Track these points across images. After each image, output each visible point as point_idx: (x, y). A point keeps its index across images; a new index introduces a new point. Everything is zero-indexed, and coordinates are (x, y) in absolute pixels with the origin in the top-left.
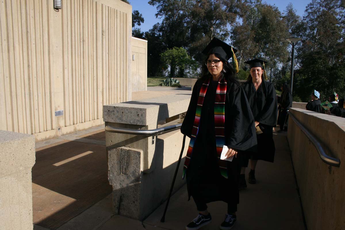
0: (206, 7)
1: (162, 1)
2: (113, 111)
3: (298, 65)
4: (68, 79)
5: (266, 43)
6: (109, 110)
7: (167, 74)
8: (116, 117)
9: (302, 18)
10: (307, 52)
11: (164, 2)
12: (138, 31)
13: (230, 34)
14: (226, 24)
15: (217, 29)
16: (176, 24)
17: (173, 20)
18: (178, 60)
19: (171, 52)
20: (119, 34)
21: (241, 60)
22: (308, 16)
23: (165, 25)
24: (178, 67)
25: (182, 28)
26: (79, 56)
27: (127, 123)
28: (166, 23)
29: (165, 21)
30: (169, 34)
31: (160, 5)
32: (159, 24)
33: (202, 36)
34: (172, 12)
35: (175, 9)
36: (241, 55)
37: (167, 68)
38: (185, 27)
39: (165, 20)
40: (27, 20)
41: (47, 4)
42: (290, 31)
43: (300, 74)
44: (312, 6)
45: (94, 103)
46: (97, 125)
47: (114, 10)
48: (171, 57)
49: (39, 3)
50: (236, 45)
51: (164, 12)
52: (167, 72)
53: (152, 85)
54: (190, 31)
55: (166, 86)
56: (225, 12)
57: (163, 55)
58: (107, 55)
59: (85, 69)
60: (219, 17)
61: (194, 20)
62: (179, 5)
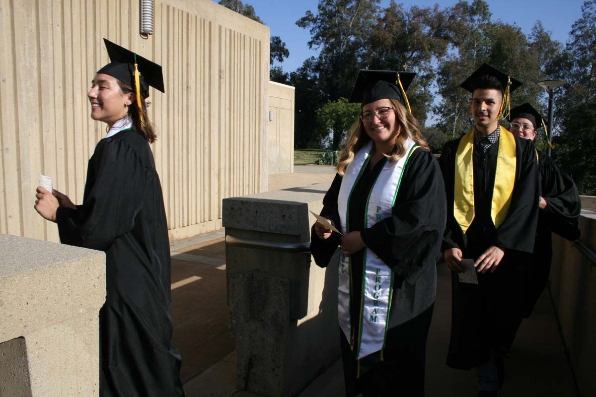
0: (395, 29)
1: (320, 21)
2: (240, 210)
3: (558, 127)
4: (162, 152)
6: (233, 207)
7: (327, 144)
8: (244, 219)
9: (565, 46)
10: (575, 105)
11: (323, 21)
12: (278, 70)
13: (437, 75)
14: (430, 57)
15: (414, 67)
16: (343, 58)
17: (339, 51)
18: (346, 121)
19: (336, 106)
21: (456, 120)
22: (576, 42)
23: (324, 60)
24: (346, 132)
25: (354, 65)
26: (180, 114)
27: (264, 231)
28: (327, 57)
29: (324, 53)
30: (331, 75)
31: (316, 27)
32: (314, 59)
34: (336, 38)
35: (342, 34)
36: (457, 112)
37: (327, 134)
38: (359, 63)
40: (95, 53)
41: (129, 27)
42: (543, 68)
43: (561, 144)
44: (584, 25)
45: (204, 193)
46: (209, 231)
47: (239, 35)
48: (334, 114)
49: (116, 25)
50: (447, 94)
51: (323, 39)
52: (328, 141)
53: (302, 163)
55: (326, 164)
56: (429, 38)
57: (320, 112)
58: (228, 112)
59: (190, 136)
60: (419, 47)
61: (374, 51)
62: (349, 27)
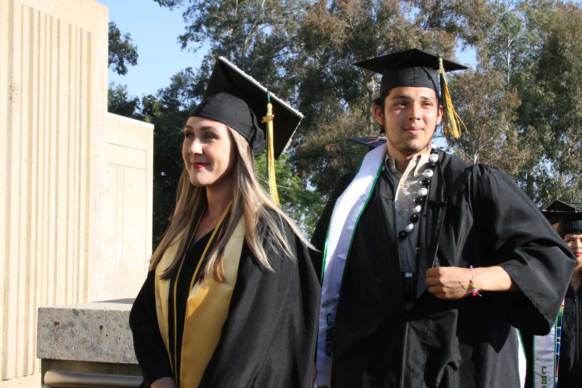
0: (350, 11)
2: (71, 324)
5: (558, 130)
6: (58, 321)
8: (79, 342)
12: (120, 92)
17: (241, 55)
20: (67, 97)
27: (115, 362)
29: (210, 58)
31: (193, 6)
32: (192, 72)
33: (338, 110)
34: (235, 28)
35: (246, 20)
38: (281, 79)
39: (213, 56)
47: (48, 18)
51: (209, 31)
54: (297, 94)
56: (418, 29)
61: (310, 56)
62: (260, 7)
